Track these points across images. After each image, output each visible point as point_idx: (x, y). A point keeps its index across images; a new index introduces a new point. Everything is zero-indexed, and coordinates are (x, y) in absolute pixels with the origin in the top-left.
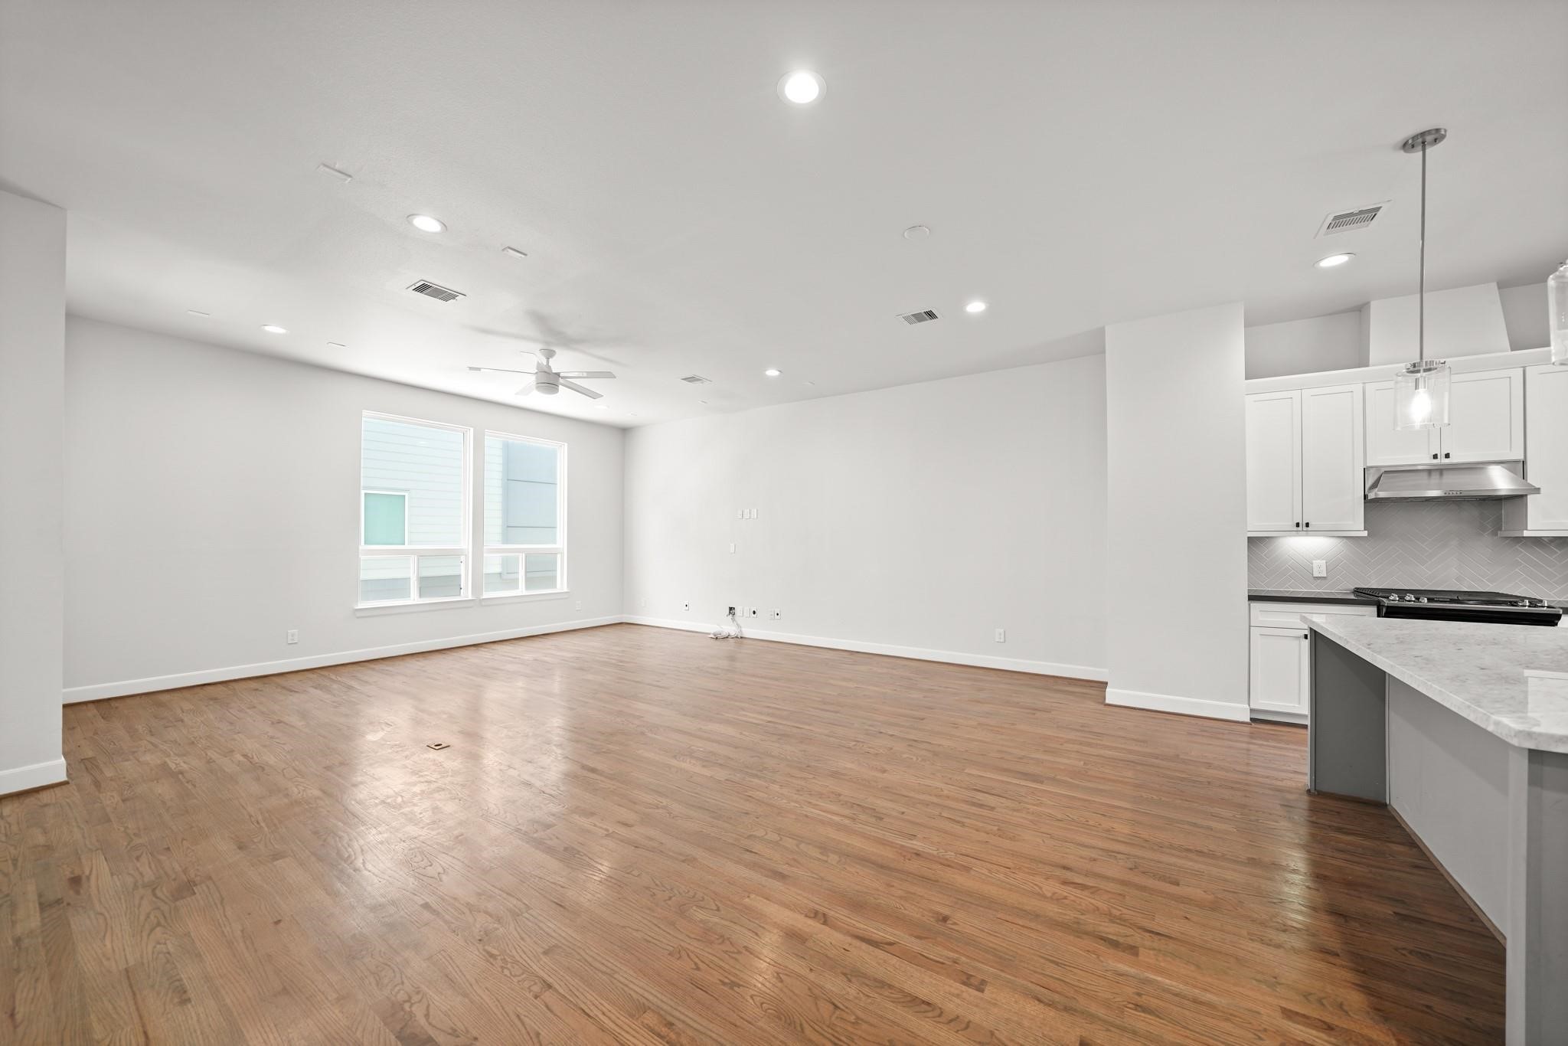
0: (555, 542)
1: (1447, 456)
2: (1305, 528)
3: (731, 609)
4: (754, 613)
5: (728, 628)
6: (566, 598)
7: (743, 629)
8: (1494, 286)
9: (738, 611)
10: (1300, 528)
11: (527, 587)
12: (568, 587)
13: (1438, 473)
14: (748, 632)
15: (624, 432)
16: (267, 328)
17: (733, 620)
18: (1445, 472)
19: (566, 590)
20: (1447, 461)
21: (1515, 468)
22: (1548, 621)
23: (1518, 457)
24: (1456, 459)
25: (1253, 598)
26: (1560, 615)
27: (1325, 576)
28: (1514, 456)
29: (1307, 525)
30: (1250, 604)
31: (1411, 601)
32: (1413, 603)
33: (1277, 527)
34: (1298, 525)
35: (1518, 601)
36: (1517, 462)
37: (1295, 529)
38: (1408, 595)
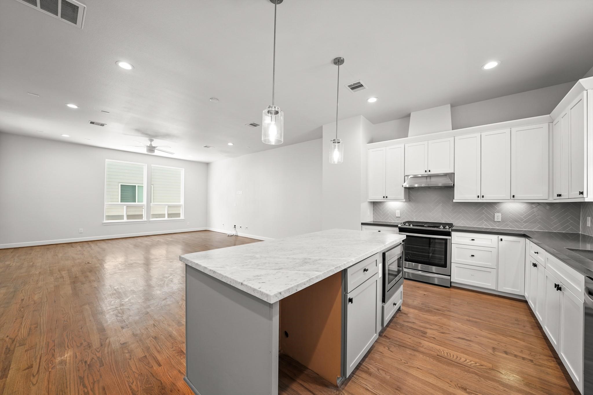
0: (180, 202)
1: (430, 171)
2: (386, 199)
3: (235, 226)
4: (241, 227)
5: (233, 232)
6: (183, 221)
7: (238, 233)
8: (449, 105)
9: (236, 227)
10: (385, 198)
11: (168, 217)
12: (184, 217)
13: (429, 177)
14: (240, 234)
15: (207, 164)
16: (63, 135)
17: (235, 230)
18: (431, 177)
19: (183, 218)
20: (429, 173)
21: (451, 176)
22: (449, 234)
23: (452, 171)
24: (432, 172)
25: (363, 224)
26: (450, 232)
27: (399, 216)
28: (451, 171)
29: (387, 197)
30: (362, 226)
31: (407, 226)
32: (408, 227)
33: (378, 198)
34: (384, 197)
35: (439, 227)
36: (452, 173)
37: (383, 199)
38: (407, 223)
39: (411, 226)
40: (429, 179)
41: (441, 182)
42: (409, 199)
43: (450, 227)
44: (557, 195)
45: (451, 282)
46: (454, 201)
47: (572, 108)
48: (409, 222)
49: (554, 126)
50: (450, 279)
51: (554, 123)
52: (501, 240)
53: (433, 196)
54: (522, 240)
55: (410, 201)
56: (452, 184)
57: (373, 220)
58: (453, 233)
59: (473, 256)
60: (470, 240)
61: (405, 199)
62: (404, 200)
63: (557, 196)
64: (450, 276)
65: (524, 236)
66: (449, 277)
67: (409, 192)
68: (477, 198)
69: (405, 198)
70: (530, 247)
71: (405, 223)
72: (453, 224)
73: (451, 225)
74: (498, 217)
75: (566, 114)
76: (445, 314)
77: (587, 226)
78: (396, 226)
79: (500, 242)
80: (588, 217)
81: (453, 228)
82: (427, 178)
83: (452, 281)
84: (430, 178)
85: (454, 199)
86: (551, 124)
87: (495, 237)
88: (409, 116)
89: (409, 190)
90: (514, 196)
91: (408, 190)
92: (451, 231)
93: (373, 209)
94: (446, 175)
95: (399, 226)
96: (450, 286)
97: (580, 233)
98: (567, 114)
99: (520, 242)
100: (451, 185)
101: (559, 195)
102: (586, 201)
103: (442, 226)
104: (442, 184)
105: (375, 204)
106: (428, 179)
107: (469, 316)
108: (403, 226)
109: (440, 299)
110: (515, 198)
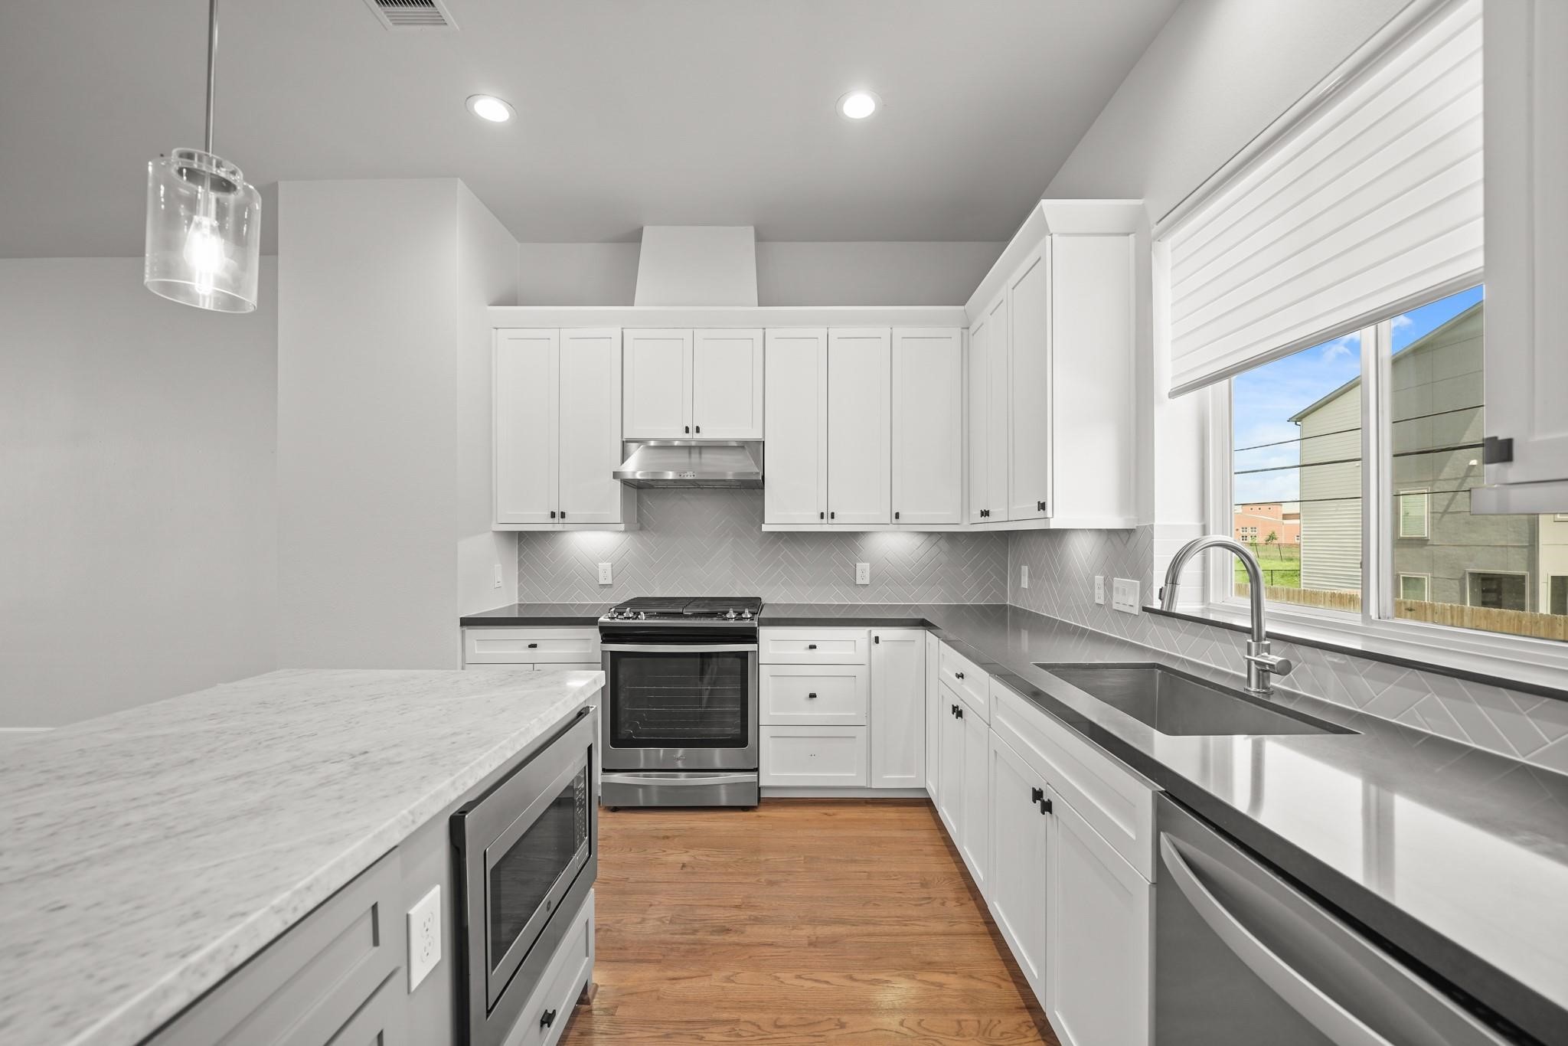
1: (698, 430)
2: (561, 520)
8: (751, 230)
10: (556, 520)
13: (697, 451)
18: (704, 451)
20: (697, 436)
21: (756, 448)
22: (750, 636)
23: (758, 436)
24: (706, 435)
25: (466, 622)
26: (756, 628)
27: (610, 583)
28: (756, 435)
29: (563, 515)
30: (463, 632)
31: (629, 618)
32: (631, 621)
33: (535, 519)
34: (553, 515)
35: (726, 613)
36: (758, 442)
37: (551, 520)
38: (628, 609)
39: (643, 620)
40: (698, 456)
41: (731, 467)
42: (638, 521)
43: (754, 614)
44: (980, 512)
45: (759, 789)
46: (763, 530)
47: (1016, 286)
48: (637, 604)
49: (971, 336)
50: (756, 781)
51: (972, 329)
52: (877, 640)
53: (708, 512)
54: (918, 634)
55: (641, 529)
56: (758, 473)
57: (519, 600)
58: (765, 633)
59: (812, 696)
60: (806, 649)
61: (624, 522)
62: (622, 527)
63: (982, 515)
64: (757, 770)
65: (923, 624)
66: (754, 775)
67: (639, 500)
68: (818, 520)
69: (625, 519)
70: (941, 656)
71: (620, 610)
72: (763, 602)
73: (754, 603)
74: (863, 572)
75: (1002, 301)
76: (747, 940)
77: (1023, 586)
78: (591, 622)
79: (874, 646)
80: (1023, 567)
81: (761, 616)
82: (690, 453)
83: (761, 784)
84: (700, 453)
85: (764, 523)
86: (965, 331)
87: (861, 634)
88: (634, 237)
89: (638, 490)
90: (897, 516)
91: (636, 490)
92: (756, 626)
93: (520, 563)
94: (743, 445)
95: (602, 619)
96: (756, 801)
97: (1008, 603)
98: (1005, 301)
99: (914, 641)
100: (754, 478)
101: (985, 513)
102: (1052, 527)
103: (734, 612)
104: (735, 474)
105: (524, 541)
106: (693, 455)
107: (813, 921)
108: (617, 620)
109: (730, 870)
110: (901, 520)
